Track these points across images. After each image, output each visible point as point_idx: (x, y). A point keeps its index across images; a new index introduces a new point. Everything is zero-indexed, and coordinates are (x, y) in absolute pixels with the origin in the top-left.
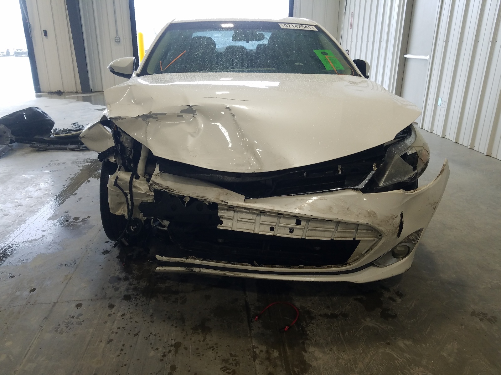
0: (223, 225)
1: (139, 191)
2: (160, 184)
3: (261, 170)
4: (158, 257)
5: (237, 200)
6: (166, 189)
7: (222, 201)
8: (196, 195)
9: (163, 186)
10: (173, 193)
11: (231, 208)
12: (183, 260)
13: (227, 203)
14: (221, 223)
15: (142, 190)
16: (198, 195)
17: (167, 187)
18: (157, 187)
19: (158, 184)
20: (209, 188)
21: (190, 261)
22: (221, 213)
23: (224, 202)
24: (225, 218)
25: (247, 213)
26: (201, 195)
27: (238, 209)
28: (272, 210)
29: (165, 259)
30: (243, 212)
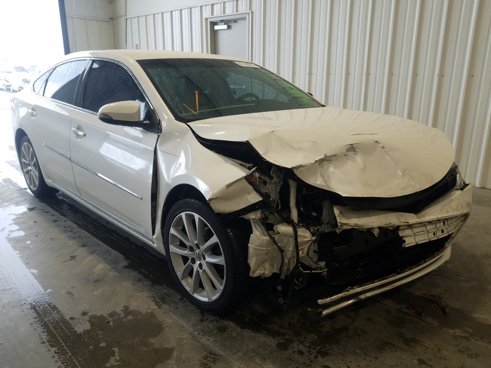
0: (406, 243)
1: (305, 240)
2: (347, 223)
3: (420, 189)
4: (320, 301)
5: (412, 218)
6: (355, 226)
7: (405, 222)
8: (384, 223)
9: (351, 225)
10: (364, 228)
11: (410, 226)
12: (346, 293)
13: (408, 223)
14: (404, 242)
15: (307, 238)
16: (385, 223)
17: (355, 224)
18: (346, 227)
19: (346, 224)
20: (387, 215)
21: (352, 292)
22: (401, 234)
23: (406, 222)
24: (408, 236)
25: (420, 226)
26: (388, 222)
27: (415, 226)
28: (437, 218)
29: (328, 300)
30: (418, 227)
